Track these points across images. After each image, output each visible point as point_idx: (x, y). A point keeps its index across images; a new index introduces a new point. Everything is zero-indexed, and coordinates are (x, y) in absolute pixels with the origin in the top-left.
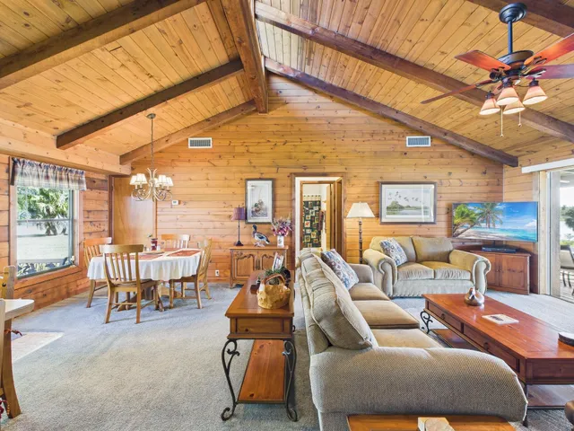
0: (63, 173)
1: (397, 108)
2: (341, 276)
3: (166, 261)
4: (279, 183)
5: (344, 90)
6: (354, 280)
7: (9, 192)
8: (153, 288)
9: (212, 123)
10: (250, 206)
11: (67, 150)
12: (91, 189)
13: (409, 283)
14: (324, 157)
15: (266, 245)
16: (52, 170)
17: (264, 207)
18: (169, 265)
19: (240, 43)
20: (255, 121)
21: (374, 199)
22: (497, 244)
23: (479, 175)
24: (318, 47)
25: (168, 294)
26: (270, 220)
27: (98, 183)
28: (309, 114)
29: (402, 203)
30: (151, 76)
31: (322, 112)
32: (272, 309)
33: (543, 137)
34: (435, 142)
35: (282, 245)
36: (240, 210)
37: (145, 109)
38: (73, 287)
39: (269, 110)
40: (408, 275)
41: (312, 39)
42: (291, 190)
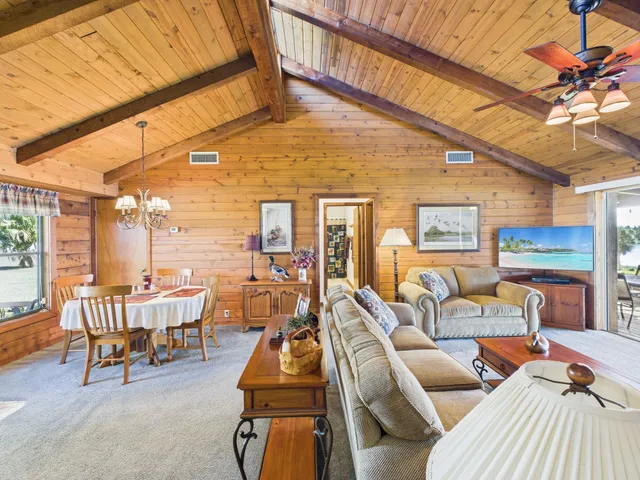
0: (28, 195)
1: (435, 119)
2: (380, 320)
3: (161, 305)
4: (299, 206)
5: (376, 97)
6: (394, 323)
8: (145, 337)
9: (219, 134)
10: (265, 233)
11: (31, 166)
12: (68, 215)
13: (454, 322)
14: (352, 175)
15: (285, 280)
16: (12, 191)
17: (281, 234)
18: (165, 310)
19: (252, 33)
20: (270, 132)
21: (411, 224)
22: (547, 273)
23: (527, 196)
24: (346, 43)
25: (165, 343)
26: (290, 250)
27: (75, 206)
28: (334, 125)
29: (442, 228)
30: (139, 73)
31: (350, 123)
32: (299, 375)
33: (601, 152)
34: (479, 158)
35: (303, 279)
36: (253, 237)
37: (133, 115)
38: (44, 337)
39: (288, 120)
40: (452, 313)
41: (339, 33)
42: (314, 215)
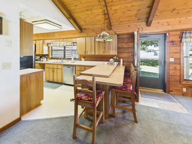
7: (180, 45)
